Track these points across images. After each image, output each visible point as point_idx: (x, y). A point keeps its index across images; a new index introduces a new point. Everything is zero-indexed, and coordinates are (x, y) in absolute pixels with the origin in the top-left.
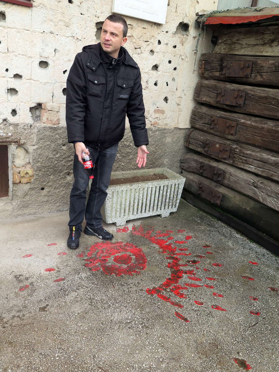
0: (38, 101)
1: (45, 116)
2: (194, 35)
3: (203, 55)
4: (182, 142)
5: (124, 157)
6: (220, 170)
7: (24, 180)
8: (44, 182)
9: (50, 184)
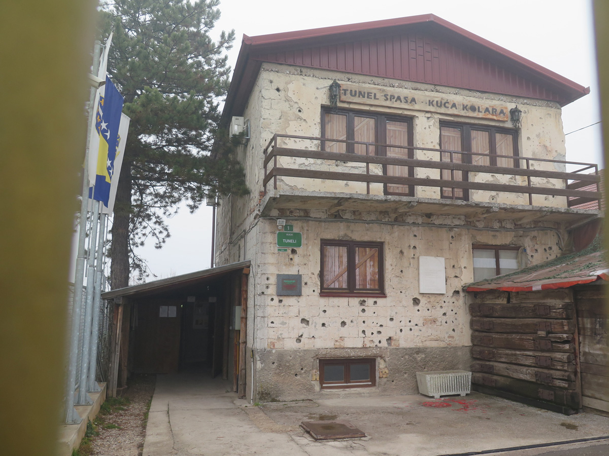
0: (389, 336)
1: (393, 343)
2: (464, 295)
3: (470, 305)
4: (469, 354)
5: (434, 364)
6: (491, 365)
7: (384, 376)
8: (393, 377)
9: (396, 378)
